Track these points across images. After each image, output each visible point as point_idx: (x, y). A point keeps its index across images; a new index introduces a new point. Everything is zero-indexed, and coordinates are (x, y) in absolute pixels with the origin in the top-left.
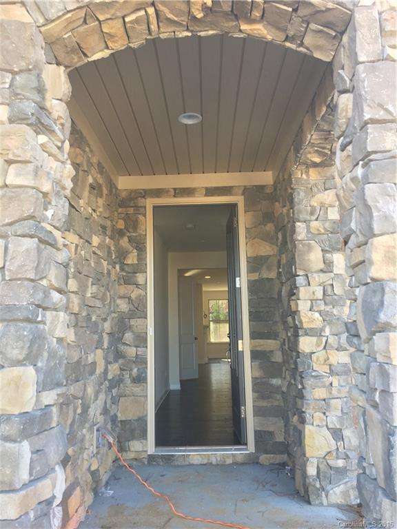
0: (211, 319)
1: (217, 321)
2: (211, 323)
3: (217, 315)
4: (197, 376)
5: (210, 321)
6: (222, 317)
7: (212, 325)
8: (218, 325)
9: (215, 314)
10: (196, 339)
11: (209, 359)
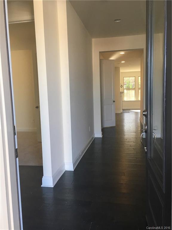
0: (125, 88)
1: (128, 89)
2: (125, 90)
3: (128, 86)
4: (114, 125)
5: (124, 89)
6: (131, 87)
7: (125, 91)
8: (129, 91)
9: (127, 85)
10: (114, 101)
11: (123, 110)
